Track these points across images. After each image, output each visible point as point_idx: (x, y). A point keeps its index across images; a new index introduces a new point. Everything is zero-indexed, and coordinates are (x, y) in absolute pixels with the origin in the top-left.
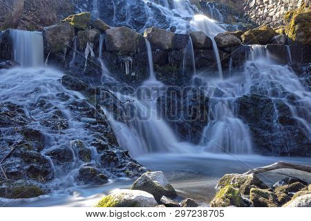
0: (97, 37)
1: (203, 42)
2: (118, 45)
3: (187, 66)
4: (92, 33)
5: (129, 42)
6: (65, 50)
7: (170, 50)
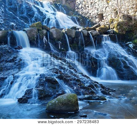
0: (47, 33)
1: (86, 34)
2: (55, 36)
3: (81, 44)
4: (45, 31)
5: (59, 35)
6: (35, 39)
7: (74, 38)
